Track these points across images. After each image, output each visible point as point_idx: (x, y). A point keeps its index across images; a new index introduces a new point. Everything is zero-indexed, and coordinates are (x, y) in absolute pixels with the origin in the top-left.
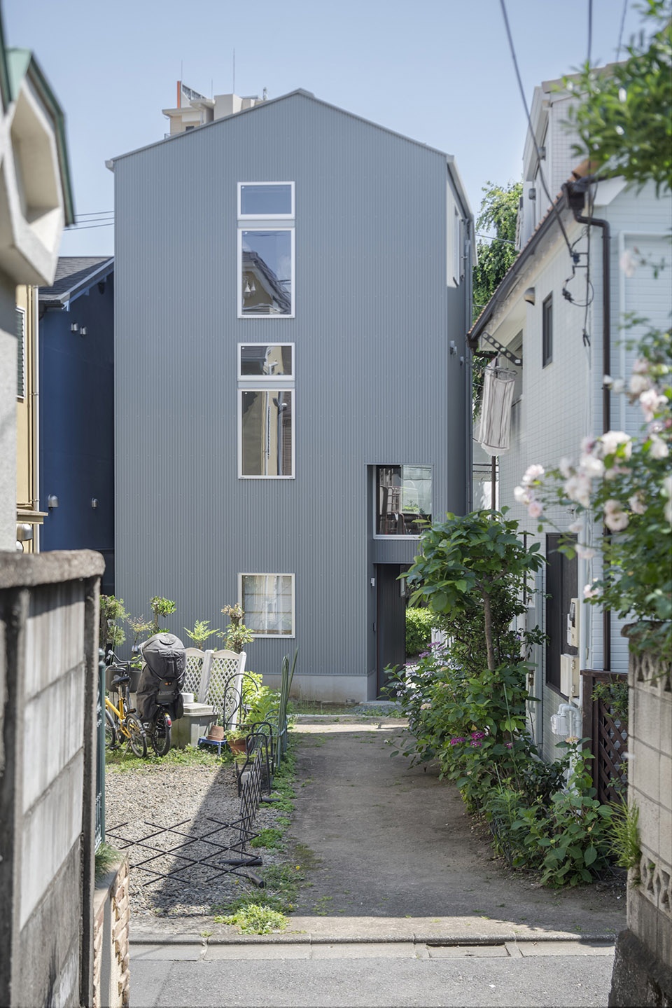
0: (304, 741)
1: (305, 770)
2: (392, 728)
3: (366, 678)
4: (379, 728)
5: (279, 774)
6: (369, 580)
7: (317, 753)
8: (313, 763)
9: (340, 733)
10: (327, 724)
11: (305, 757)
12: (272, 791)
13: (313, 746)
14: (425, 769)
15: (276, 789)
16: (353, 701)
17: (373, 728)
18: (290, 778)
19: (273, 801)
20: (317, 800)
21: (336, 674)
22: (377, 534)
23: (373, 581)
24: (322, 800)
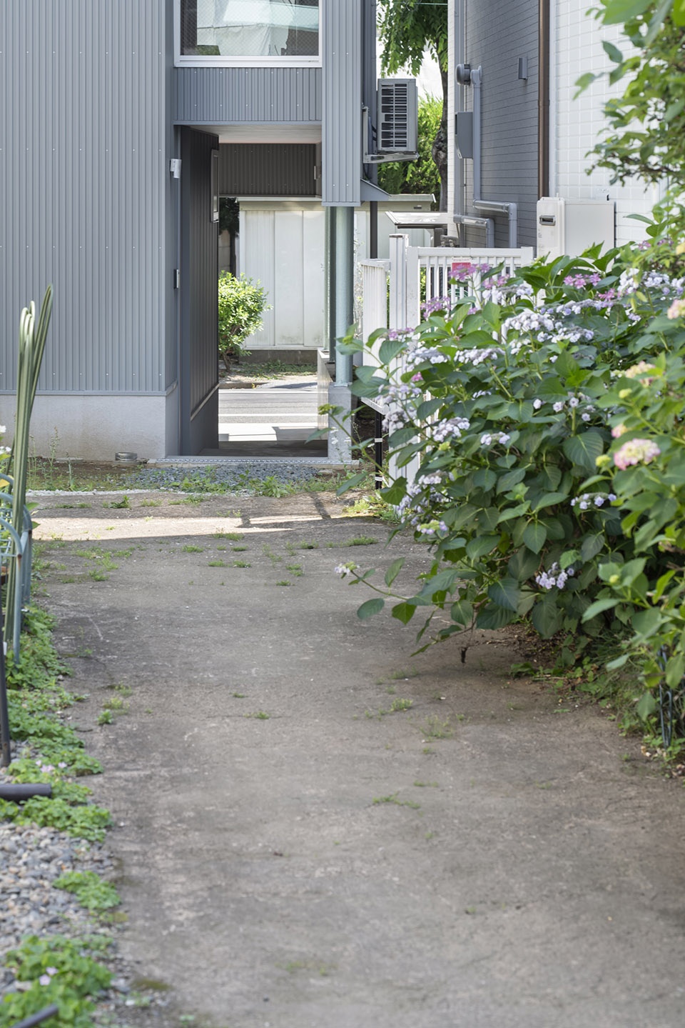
0: (54, 563)
1: (87, 658)
2: (276, 525)
3: (162, 400)
4: (247, 524)
5: (19, 676)
6: (169, 164)
7: (103, 599)
8: (106, 634)
9: (144, 541)
10: (98, 517)
11: (72, 614)
12: (12, 744)
13: (82, 579)
14: (463, 654)
15: (22, 736)
16: (132, 456)
17: (230, 525)
18: (54, 693)
19: (27, 796)
20: (173, 780)
21: (89, 392)
22: (182, 54)
23: (176, 165)
24: (185, 779)
